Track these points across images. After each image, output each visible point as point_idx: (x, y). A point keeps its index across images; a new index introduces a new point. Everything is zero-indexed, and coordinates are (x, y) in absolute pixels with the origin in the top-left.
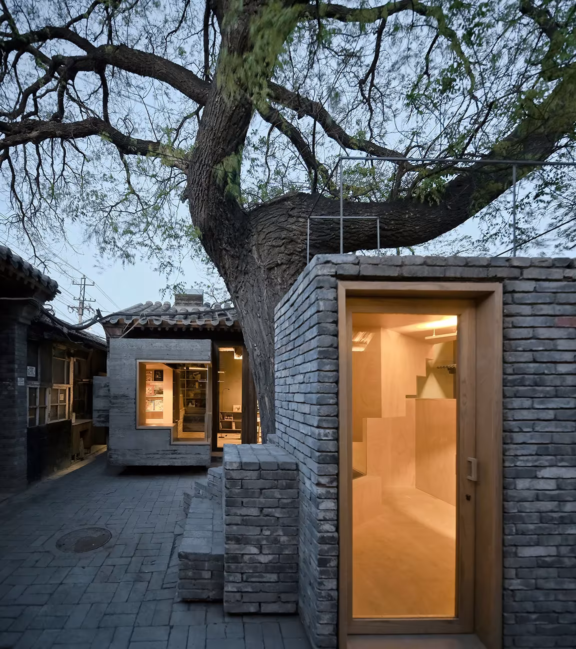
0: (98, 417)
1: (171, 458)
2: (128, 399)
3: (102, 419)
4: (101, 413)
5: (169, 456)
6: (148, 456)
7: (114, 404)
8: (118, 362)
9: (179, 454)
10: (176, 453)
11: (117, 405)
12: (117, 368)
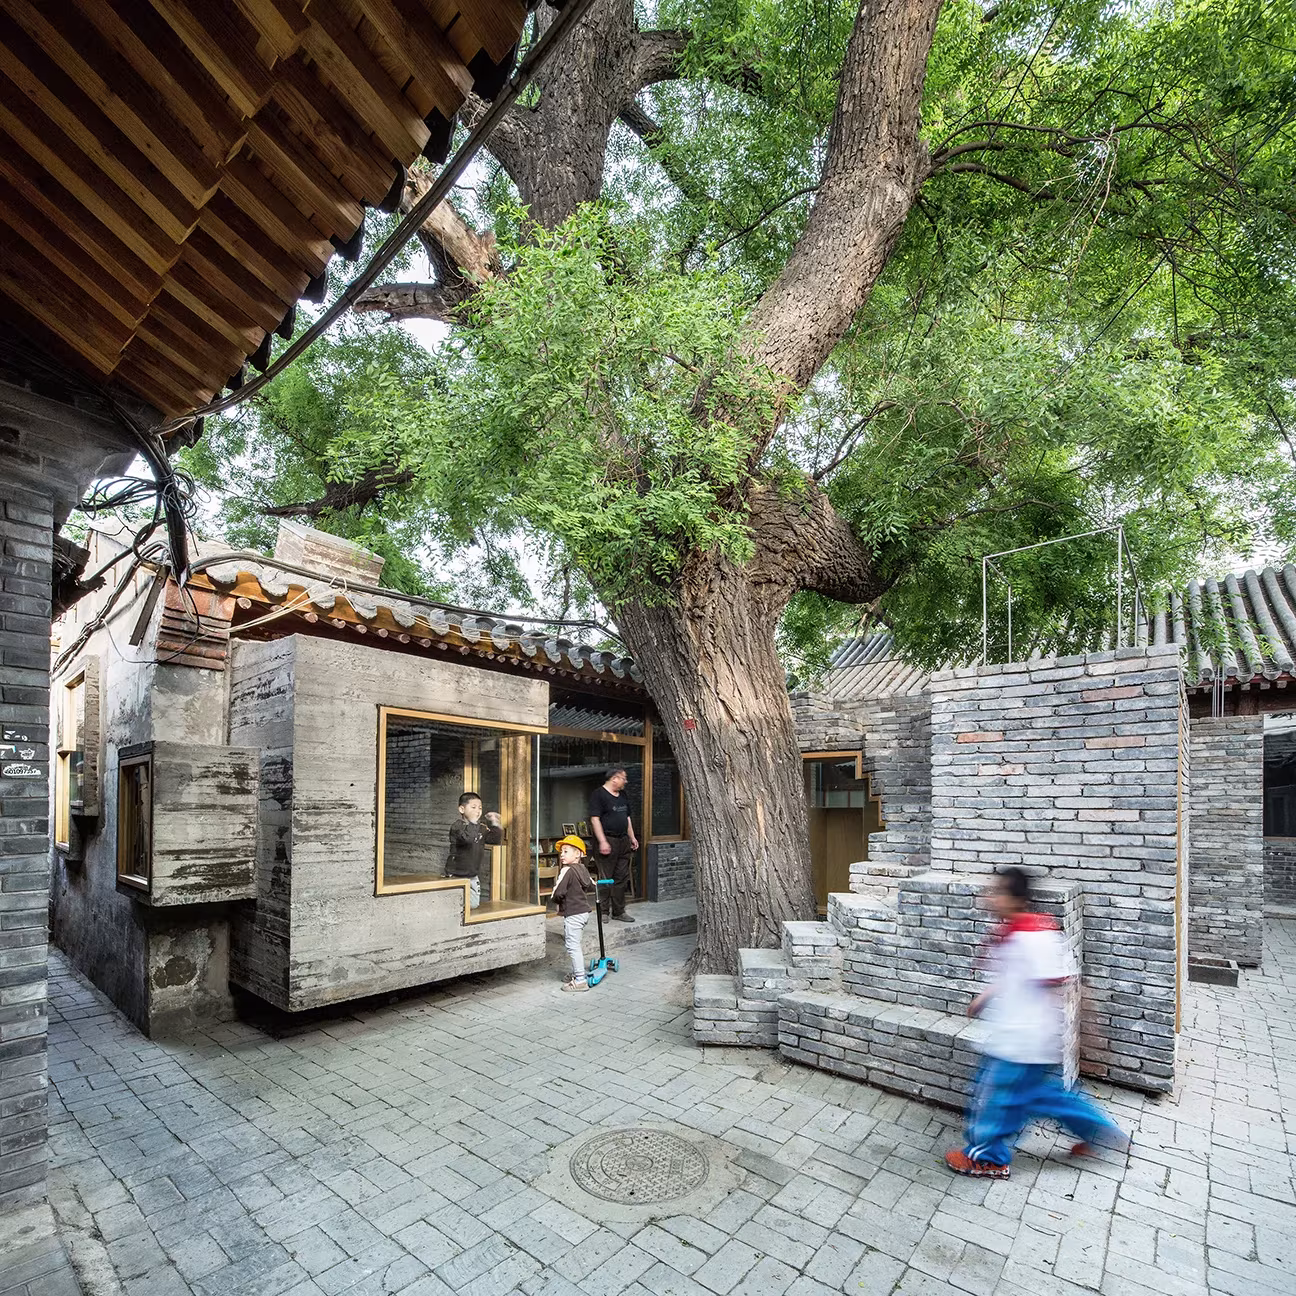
0: (173, 876)
1: (466, 957)
2: (350, 814)
3: (192, 880)
4: (187, 860)
5: (458, 953)
6: (409, 962)
7: (307, 828)
8: (326, 707)
9: (484, 942)
10: (476, 943)
11: (318, 832)
12: (320, 722)
